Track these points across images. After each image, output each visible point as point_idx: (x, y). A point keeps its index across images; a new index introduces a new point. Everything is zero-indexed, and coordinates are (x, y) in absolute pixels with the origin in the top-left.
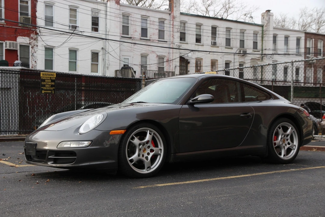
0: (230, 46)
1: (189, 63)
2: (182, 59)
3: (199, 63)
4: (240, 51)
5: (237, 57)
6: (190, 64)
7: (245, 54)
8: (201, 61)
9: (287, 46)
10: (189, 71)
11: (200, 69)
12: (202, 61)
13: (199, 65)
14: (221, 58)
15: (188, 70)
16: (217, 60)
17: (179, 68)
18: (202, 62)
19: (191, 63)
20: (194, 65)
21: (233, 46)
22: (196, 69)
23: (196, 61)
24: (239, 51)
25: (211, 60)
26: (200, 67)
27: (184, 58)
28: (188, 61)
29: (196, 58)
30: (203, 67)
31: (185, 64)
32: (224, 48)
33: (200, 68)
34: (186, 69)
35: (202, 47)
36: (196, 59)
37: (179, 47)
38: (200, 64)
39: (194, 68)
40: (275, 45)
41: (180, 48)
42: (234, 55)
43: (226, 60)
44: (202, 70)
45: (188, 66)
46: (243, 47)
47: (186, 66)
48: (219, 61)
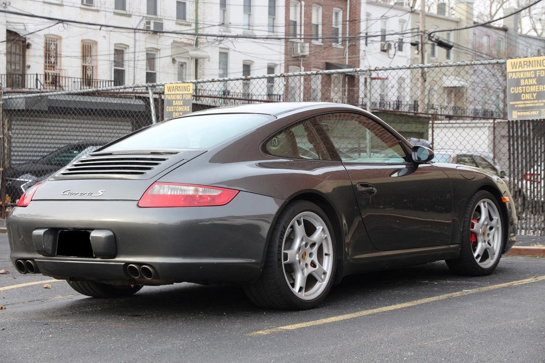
0: (124, 9)
1: (28, 46)
2: (12, 38)
3: (53, 47)
4: (148, 23)
5: (141, 36)
6: (30, 50)
7: (158, 31)
8: (58, 42)
9: (250, 15)
10: (29, 67)
11: (56, 63)
12: (61, 42)
13: (53, 54)
14: (104, 37)
15: (28, 63)
16: (96, 43)
17: (5, 57)
18: (60, 46)
19: (33, 46)
20: (42, 52)
21: (131, 10)
22: (46, 62)
23: (46, 43)
24: (144, 21)
25: (82, 41)
26: (56, 57)
27: (16, 34)
28: (27, 41)
29: (45, 35)
30: (63, 59)
31: (18, 47)
32: (112, 13)
33: (56, 60)
34: (21, 62)
35: (60, 8)
36: (46, 38)
37: (5, 7)
38: (56, 49)
39: (42, 61)
40: (224, 11)
41: (7, 10)
42: (135, 32)
43: (116, 43)
44: (60, 66)
45: (27, 53)
46: (155, 14)
47: (21, 53)
48: (99, 45)
